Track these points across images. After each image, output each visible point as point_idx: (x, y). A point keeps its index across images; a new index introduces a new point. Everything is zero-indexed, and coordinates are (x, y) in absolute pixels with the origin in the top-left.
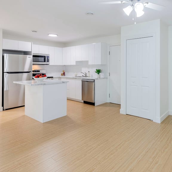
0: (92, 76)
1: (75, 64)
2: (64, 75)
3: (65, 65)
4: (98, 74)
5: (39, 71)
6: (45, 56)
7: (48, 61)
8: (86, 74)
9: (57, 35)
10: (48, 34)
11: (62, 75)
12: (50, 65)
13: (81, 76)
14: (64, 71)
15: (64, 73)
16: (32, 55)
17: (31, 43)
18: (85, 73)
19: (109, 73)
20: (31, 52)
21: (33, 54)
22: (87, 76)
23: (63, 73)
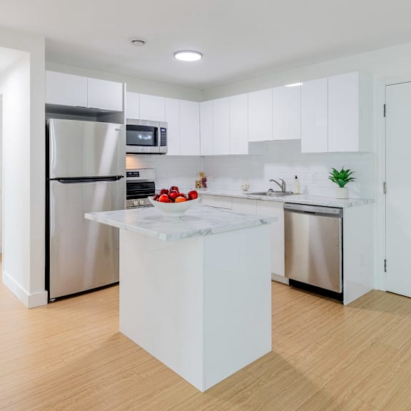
0: (306, 192)
1: (245, 151)
2: (205, 186)
3: (203, 156)
4: (342, 186)
5: (137, 174)
6: (156, 129)
7: (164, 144)
8: (284, 183)
9: (201, 54)
10: (175, 54)
11: (197, 185)
12: (168, 154)
13: (266, 190)
14: (201, 174)
15: (204, 181)
16: (125, 124)
17: (121, 84)
18: (281, 183)
19: (384, 184)
20: (123, 112)
21: (127, 119)
22: (287, 190)
23: (199, 179)
